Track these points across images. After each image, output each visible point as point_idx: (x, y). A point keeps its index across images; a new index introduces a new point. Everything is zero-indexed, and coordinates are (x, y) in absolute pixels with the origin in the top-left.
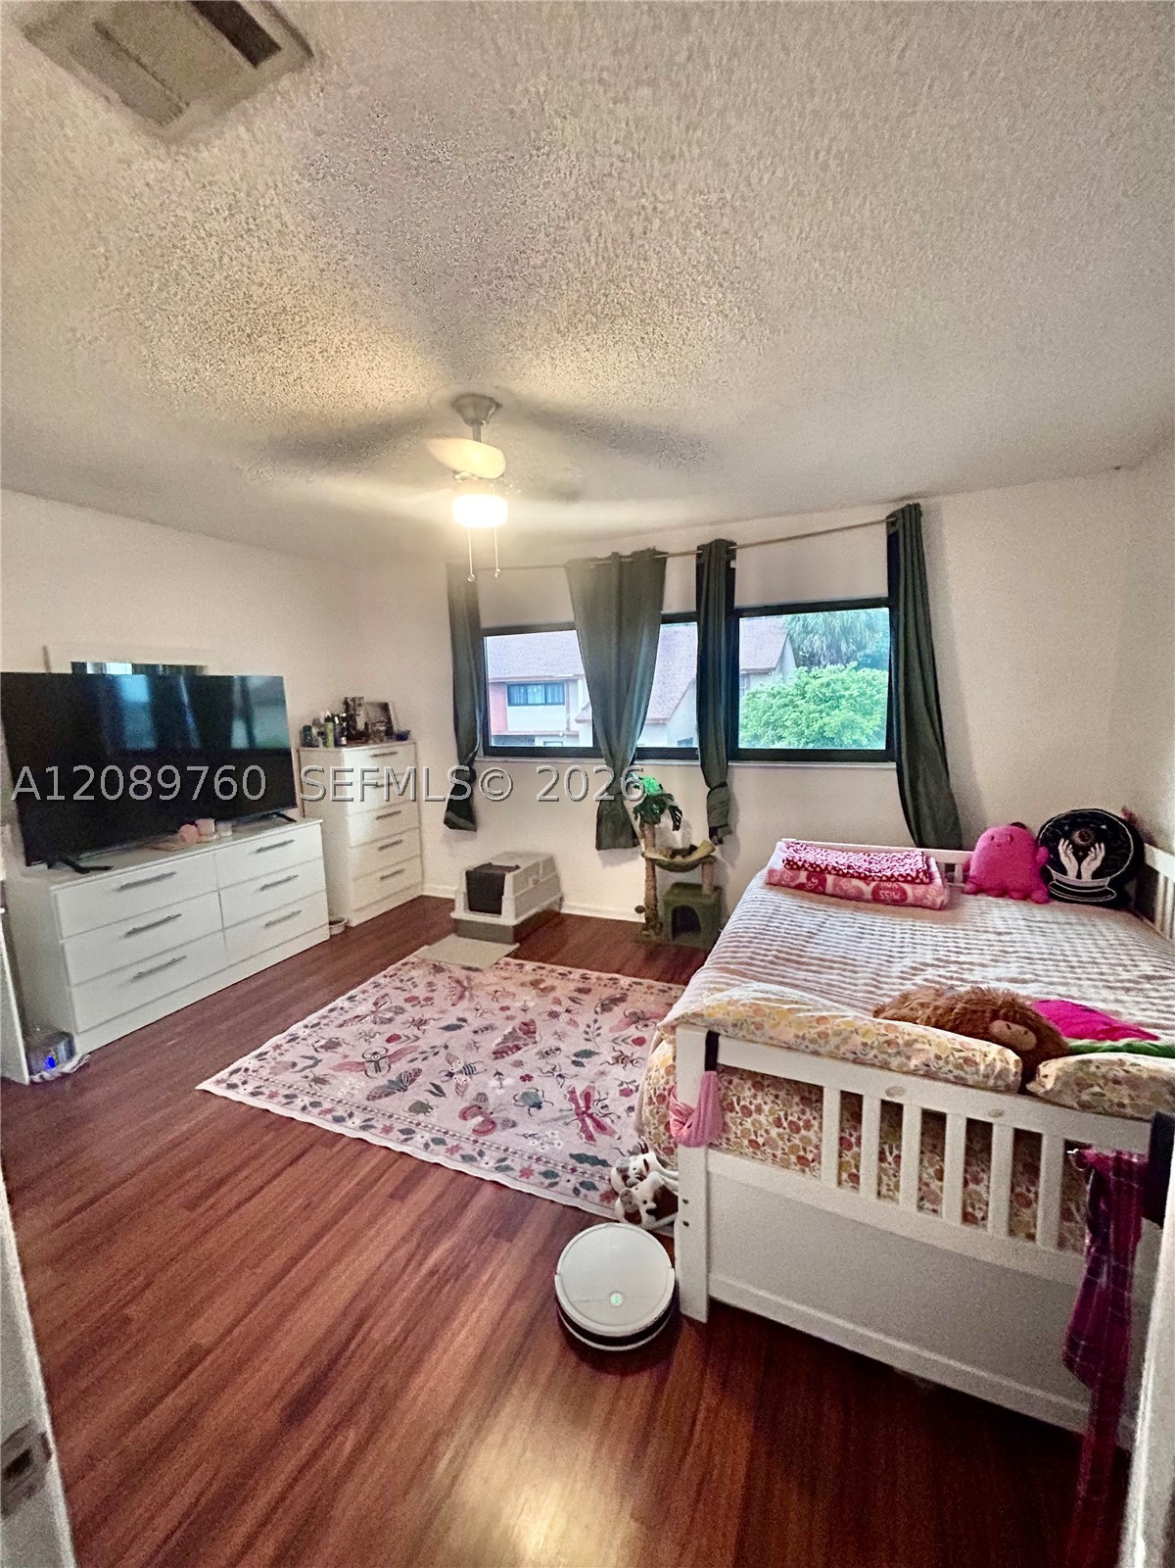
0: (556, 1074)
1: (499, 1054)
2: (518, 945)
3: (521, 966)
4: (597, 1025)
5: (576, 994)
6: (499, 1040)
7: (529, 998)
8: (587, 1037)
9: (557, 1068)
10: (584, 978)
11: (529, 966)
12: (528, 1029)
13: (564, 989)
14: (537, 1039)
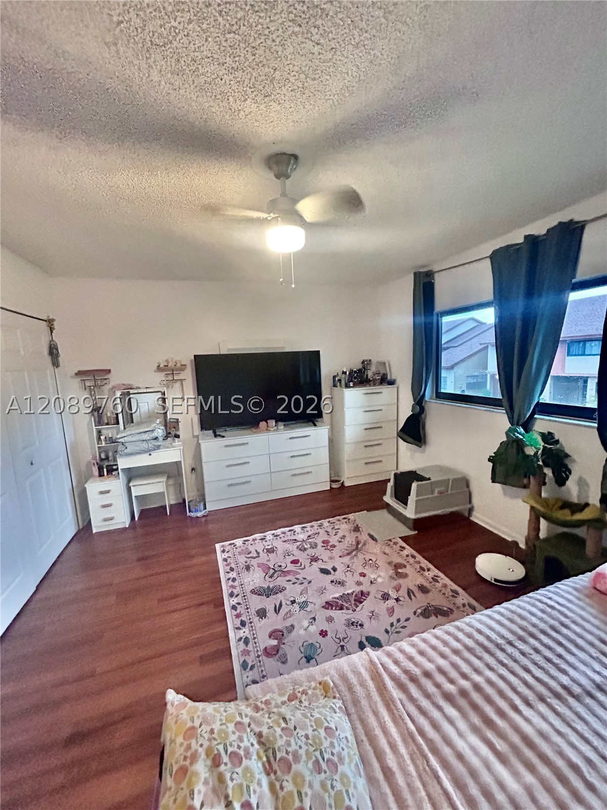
0: (342, 643)
1: (328, 605)
2: (416, 532)
3: (403, 548)
4: (405, 624)
5: (415, 590)
6: (337, 595)
7: (382, 577)
8: (389, 629)
9: (346, 641)
10: (435, 579)
11: (409, 550)
12: (360, 598)
13: (413, 579)
14: (358, 609)
